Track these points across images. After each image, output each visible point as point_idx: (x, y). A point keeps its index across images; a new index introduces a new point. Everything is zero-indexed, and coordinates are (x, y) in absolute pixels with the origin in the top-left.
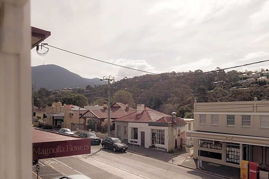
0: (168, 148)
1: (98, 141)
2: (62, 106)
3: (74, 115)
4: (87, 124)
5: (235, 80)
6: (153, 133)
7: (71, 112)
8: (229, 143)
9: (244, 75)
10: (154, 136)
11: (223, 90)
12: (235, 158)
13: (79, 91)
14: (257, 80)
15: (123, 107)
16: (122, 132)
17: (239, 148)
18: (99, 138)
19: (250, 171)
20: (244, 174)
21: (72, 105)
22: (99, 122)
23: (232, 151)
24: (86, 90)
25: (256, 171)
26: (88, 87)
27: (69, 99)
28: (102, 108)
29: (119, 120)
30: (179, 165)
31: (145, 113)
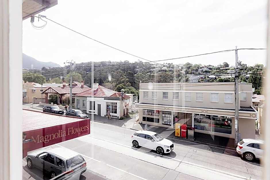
0: (120, 116)
1: (61, 112)
2: (25, 83)
3: (36, 91)
4: (49, 98)
5: (149, 68)
6: (107, 105)
7: (33, 88)
8: (164, 111)
9: (154, 65)
10: (108, 108)
11: (142, 74)
12: (168, 121)
13: (35, 71)
14: (161, 69)
15: (79, 85)
16: (81, 104)
17: (171, 114)
18: (62, 110)
19: (182, 130)
20: (178, 133)
21: (33, 83)
22: (60, 96)
23: (166, 117)
24: (42, 70)
25: (185, 130)
26: (44, 69)
27: (29, 78)
28: (61, 85)
29: (78, 95)
30: (130, 129)
31: (99, 90)
